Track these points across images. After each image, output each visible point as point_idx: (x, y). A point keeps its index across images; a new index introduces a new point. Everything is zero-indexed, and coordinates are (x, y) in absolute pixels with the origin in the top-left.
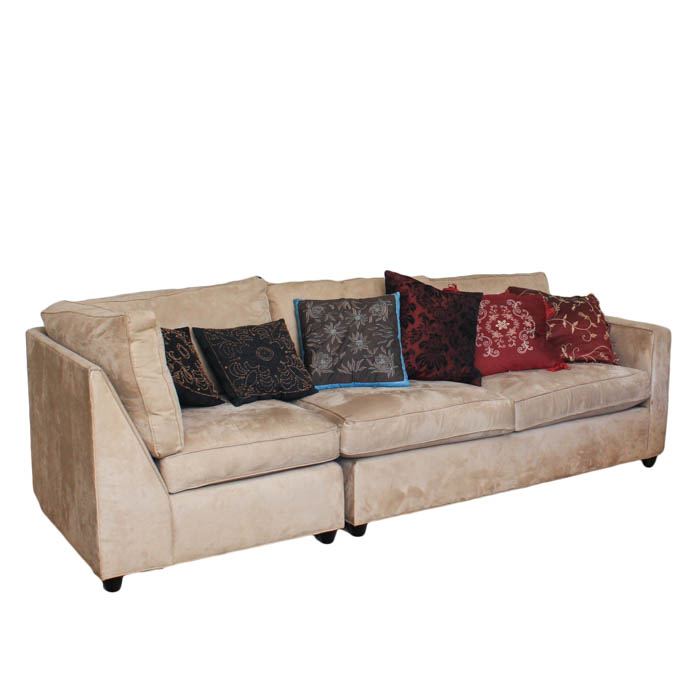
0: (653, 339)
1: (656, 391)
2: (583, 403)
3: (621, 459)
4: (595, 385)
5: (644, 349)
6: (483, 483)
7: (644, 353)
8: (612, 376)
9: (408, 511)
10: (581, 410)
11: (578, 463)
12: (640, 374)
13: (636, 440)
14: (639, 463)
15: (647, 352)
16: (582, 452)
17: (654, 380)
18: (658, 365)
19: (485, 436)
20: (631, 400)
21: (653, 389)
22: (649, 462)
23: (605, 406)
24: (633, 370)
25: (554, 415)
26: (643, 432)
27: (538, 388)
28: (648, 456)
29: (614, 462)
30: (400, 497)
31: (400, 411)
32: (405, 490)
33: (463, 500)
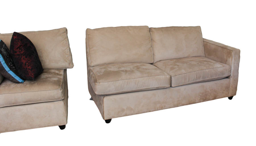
0: (233, 53)
1: (233, 72)
2: (202, 77)
3: (217, 97)
4: (207, 70)
5: (229, 57)
6: (158, 105)
7: (229, 58)
8: (215, 67)
9: (126, 115)
10: (201, 80)
11: (199, 99)
12: (227, 67)
13: (224, 90)
14: (227, 98)
15: (230, 58)
16: (201, 95)
17: (232, 69)
18: (234, 64)
19: (158, 89)
20: (221, 76)
21: (232, 72)
22: (230, 98)
23: (211, 78)
24: (224, 64)
25: (189, 81)
26: (227, 88)
27: (183, 71)
28: (230, 96)
29: (215, 98)
30: (123, 110)
31: (120, 79)
32: (125, 108)
33: (150, 111)
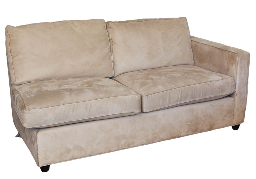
0: (238, 58)
1: (239, 87)
2: (189, 96)
3: (216, 127)
4: (198, 86)
5: (232, 64)
6: (123, 142)
7: (232, 66)
8: (210, 80)
9: (73, 158)
10: (188, 100)
11: (186, 130)
12: (229, 79)
13: (225, 116)
14: (231, 127)
15: (234, 66)
16: (189, 123)
17: (238, 82)
18: (240, 74)
19: (121, 116)
20: (220, 94)
21: (237, 88)
22: (236, 128)
23: (204, 98)
24: (224, 76)
25: (169, 103)
26: (231, 112)
27: (160, 88)
28: (235, 124)
29: (211, 128)
30: (68, 151)
31: (62, 103)
32: (71, 147)
33: (110, 151)
